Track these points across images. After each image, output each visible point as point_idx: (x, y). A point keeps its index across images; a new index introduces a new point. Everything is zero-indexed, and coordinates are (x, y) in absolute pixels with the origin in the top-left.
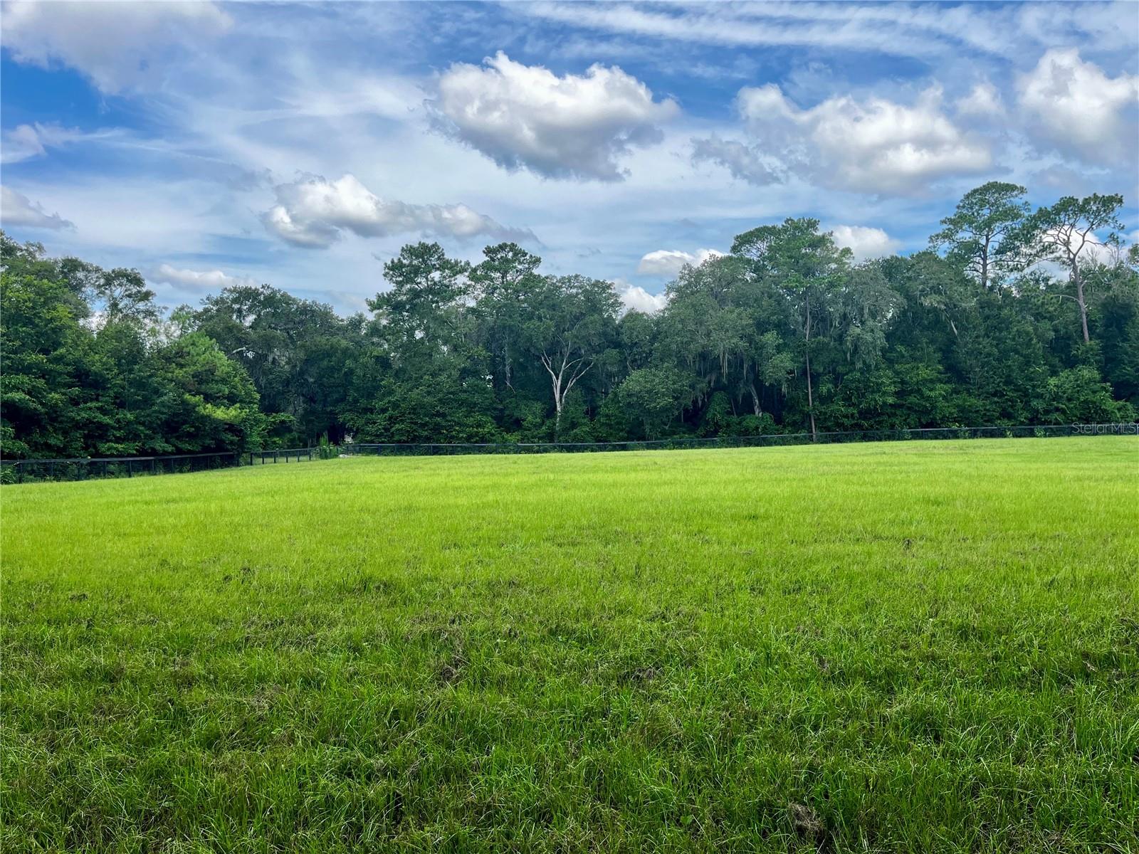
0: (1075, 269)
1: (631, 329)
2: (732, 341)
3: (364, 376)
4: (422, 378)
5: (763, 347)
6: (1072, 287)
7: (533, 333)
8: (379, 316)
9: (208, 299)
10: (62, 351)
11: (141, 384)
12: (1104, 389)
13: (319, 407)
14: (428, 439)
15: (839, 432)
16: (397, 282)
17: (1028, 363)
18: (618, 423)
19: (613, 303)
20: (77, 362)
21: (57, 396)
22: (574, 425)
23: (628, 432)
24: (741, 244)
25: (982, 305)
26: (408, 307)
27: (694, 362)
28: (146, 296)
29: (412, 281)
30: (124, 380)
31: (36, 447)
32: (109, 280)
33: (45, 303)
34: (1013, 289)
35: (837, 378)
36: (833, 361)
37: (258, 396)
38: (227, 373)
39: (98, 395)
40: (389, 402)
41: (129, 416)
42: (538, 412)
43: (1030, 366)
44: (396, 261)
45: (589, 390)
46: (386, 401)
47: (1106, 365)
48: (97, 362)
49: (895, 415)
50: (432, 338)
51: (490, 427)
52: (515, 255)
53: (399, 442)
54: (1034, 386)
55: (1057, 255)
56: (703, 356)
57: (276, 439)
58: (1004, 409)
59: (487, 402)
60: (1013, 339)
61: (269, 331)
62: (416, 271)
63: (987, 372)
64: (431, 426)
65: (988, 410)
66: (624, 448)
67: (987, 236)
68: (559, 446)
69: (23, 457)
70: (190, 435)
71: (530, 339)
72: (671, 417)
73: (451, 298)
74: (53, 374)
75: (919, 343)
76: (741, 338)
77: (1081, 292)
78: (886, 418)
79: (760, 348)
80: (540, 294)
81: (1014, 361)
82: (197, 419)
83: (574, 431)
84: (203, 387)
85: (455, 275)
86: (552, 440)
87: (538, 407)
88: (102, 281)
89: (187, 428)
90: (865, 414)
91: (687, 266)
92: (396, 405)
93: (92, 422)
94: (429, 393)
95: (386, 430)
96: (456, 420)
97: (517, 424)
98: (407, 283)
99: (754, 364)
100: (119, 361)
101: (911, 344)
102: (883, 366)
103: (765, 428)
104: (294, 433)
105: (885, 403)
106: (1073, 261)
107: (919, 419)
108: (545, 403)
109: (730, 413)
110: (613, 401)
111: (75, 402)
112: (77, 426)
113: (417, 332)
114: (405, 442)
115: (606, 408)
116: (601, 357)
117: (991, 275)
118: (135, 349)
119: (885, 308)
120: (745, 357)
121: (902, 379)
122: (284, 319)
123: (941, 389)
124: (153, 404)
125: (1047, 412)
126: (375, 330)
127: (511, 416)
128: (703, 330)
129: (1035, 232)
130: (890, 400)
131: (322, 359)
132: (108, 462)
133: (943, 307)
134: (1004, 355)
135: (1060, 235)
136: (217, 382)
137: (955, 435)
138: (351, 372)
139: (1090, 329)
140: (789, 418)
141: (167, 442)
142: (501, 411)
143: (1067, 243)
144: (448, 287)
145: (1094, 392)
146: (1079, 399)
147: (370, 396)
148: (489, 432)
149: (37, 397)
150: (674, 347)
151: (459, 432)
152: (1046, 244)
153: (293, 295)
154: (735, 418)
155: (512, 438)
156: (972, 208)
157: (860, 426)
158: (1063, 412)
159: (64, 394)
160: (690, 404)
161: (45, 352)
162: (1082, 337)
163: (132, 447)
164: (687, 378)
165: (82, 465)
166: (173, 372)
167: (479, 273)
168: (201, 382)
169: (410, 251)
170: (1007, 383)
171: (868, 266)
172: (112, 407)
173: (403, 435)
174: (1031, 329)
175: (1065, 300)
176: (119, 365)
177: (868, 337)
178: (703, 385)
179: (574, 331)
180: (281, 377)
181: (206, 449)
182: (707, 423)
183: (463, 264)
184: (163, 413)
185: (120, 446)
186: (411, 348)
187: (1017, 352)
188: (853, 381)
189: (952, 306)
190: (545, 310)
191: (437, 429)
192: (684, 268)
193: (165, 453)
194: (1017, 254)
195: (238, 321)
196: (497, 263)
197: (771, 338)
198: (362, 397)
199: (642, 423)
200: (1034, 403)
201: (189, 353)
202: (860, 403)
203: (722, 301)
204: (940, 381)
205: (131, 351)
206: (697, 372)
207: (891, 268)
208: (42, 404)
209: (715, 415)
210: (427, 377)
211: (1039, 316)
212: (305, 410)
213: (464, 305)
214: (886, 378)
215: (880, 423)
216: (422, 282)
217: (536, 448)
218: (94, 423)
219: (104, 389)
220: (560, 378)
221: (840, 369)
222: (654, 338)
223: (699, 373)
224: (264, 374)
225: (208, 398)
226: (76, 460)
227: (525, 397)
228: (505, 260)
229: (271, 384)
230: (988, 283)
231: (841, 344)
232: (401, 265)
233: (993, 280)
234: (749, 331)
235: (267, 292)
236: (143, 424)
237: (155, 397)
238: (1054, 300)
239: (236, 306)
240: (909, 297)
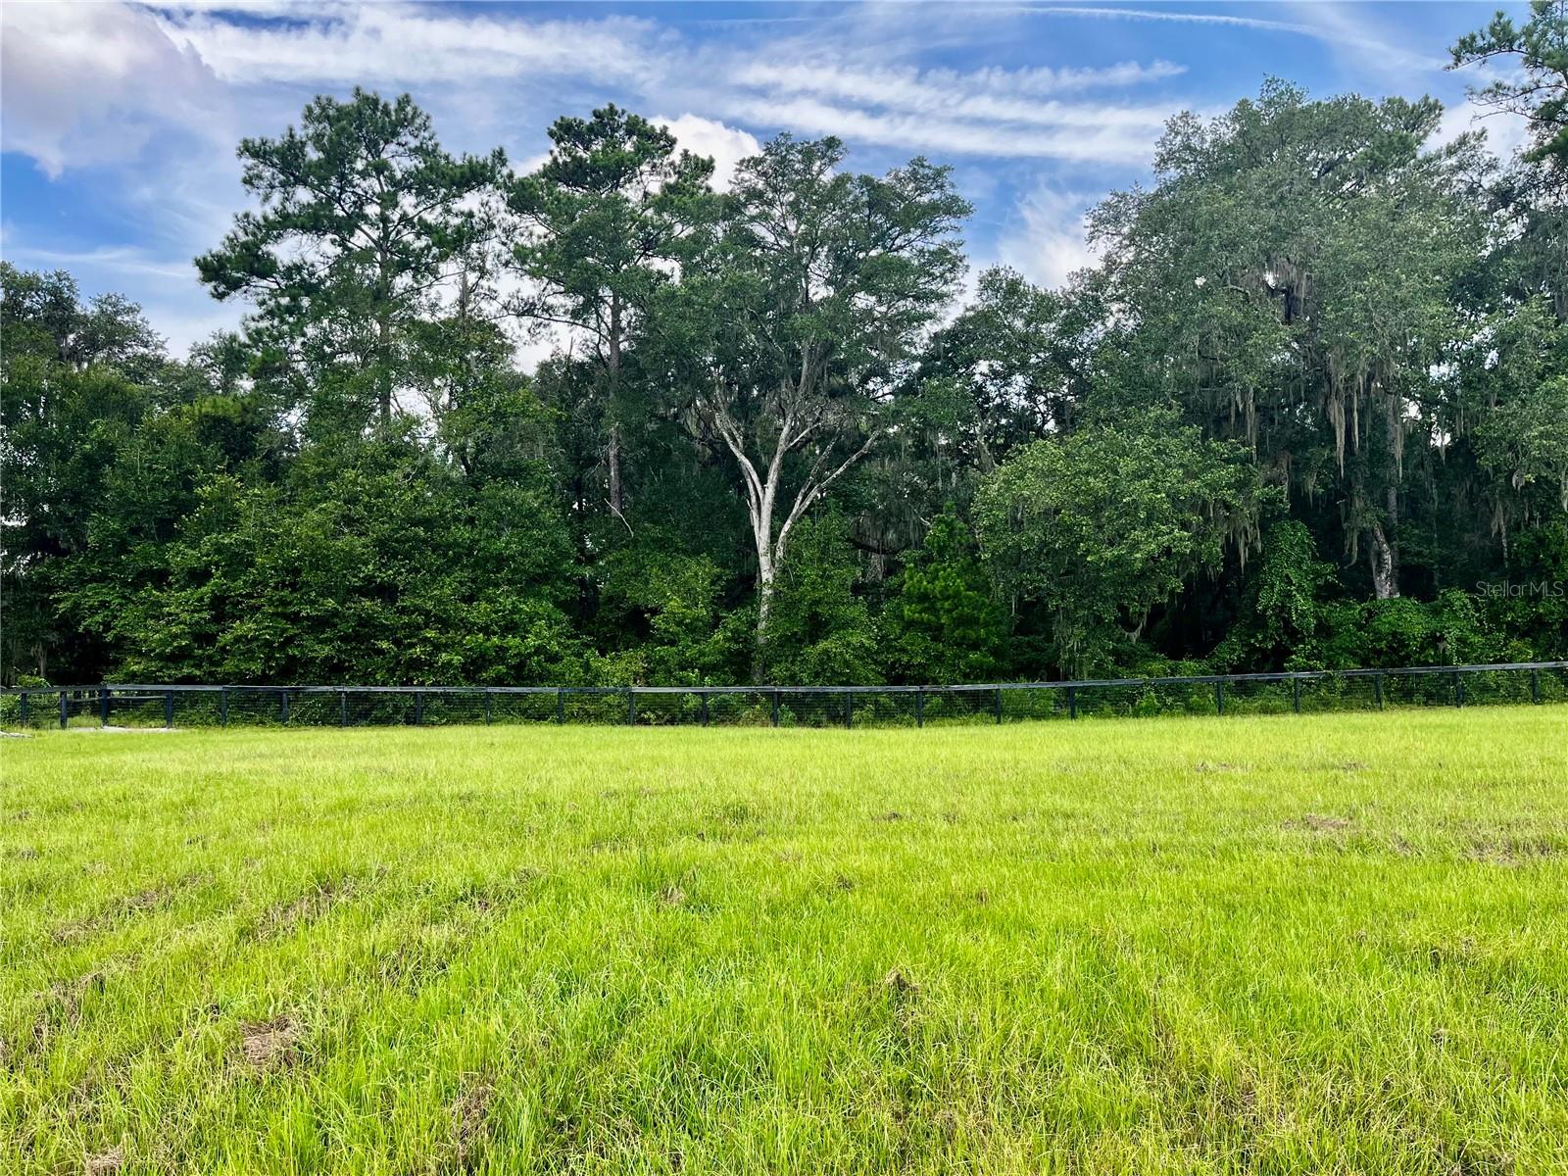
3: (146, 467)
14: (334, 670)
18: (962, 622)
22: (817, 628)
40: (219, 549)
42: (701, 585)
46: (208, 545)
51: (545, 634)
53: (240, 677)
59: (539, 554)
64: (345, 628)
68: (769, 695)
83: (822, 645)
86: (742, 677)
87: (701, 572)
92: (237, 561)
94: (348, 522)
95: (201, 639)
96: (429, 605)
97: (635, 624)
108: (723, 565)
127: (616, 600)
138: (107, 454)
142: (589, 585)
147: (161, 529)
148: (539, 650)
151: (438, 647)
155: (617, 668)
173: (253, 656)
182: (1259, 622)
191: (363, 636)
198: (137, 536)
217: (693, 703)
220: (773, 476)
227: (661, 544)
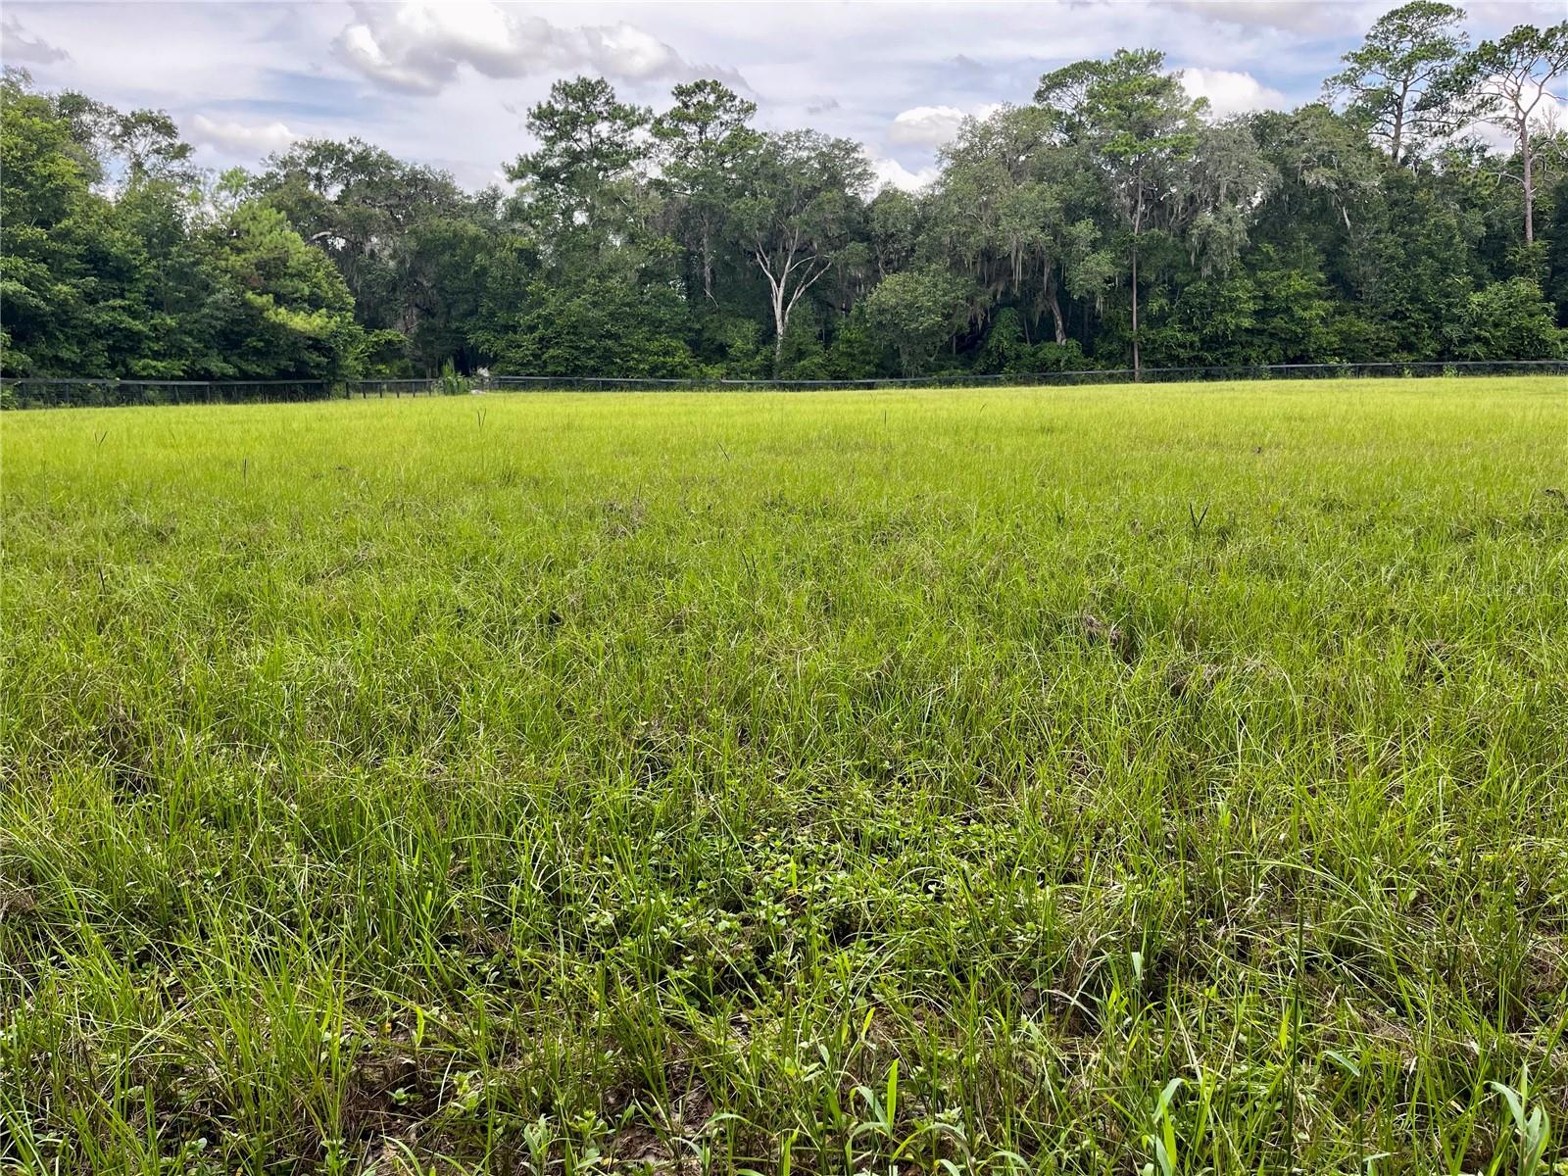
0: (1523, 136)
1: (885, 213)
2: (1030, 233)
3: (502, 277)
4: (585, 282)
5: (1072, 243)
6: (1517, 162)
7: (745, 217)
8: (522, 191)
9: (271, 157)
10: (66, 223)
11: (182, 275)
12: (1545, 310)
13: (439, 322)
14: (595, 371)
15: (1172, 367)
16: (547, 139)
17: (1444, 272)
18: (863, 353)
19: (860, 174)
20: (89, 240)
21: (65, 289)
22: (801, 354)
23: (877, 366)
24: (1049, 88)
25: (1389, 185)
26: (563, 176)
27: (974, 263)
28: (182, 151)
29: (569, 138)
30: (157, 267)
31: (42, 361)
32: (128, 127)
33: (39, 153)
34: (1435, 163)
35: (1174, 291)
36: (1170, 266)
37: (352, 300)
38: (307, 264)
39: (123, 290)
40: (539, 317)
41: (169, 321)
42: (751, 334)
43: (1448, 276)
44: (544, 106)
45: (825, 305)
46: (534, 314)
47: (1552, 277)
48: (117, 241)
49: (1251, 344)
50: (599, 222)
51: (682, 356)
52: (719, 98)
53: (554, 374)
54: (1449, 305)
55: (1500, 113)
56: (988, 254)
57: (381, 367)
58: (1404, 338)
59: (678, 320)
60: (1428, 236)
61: (362, 208)
62: (574, 121)
63: (1387, 284)
64: (599, 353)
65: (1383, 339)
66: (870, 387)
67: (1405, 82)
68: (780, 383)
69: (25, 374)
70: (257, 351)
71: (739, 225)
72: (939, 344)
73: (625, 164)
74: (58, 257)
75: (1294, 239)
76: (1043, 228)
77: (1528, 170)
78: (1238, 348)
79: (1068, 243)
80: (754, 158)
81: (1426, 267)
82: (266, 329)
83: (802, 363)
84: (272, 283)
85: (630, 128)
86: (769, 376)
87: (750, 327)
88: (118, 129)
89: (252, 341)
90: (1210, 343)
91: (970, 120)
92: (548, 321)
93: (116, 329)
94: (595, 304)
95: (536, 357)
96: (635, 344)
97: (721, 352)
98: (561, 139)
99: (1059, 269)
100: (150, 241)
101: (1282, 241)
102: (1240, 274)
103: (1069, 361)
104: (407, 360)
105: (1238, 326)
106: (1522, 122)
107: (1285, 351)
108: (761, 323)
109: (1021, 340)
110: (857, 319)
111: (91, 298)
112: (98, 333)
113: (576, 214)
114: (562, 375)
115: (847, 330)
116: (841, 254)
117: (1405, 140)
118: (169, 223)
119: (1251, 188)
120: (1046, 258)
121: (1266, 293)
122: (384, 192)
123: (1319, 308)
124: (203, 305)
125: (1463, 342)
126: (516, 211)
127: (711, 341)
128: (987, 215)
129: (1472, 78)
130: (1247, 323)
131: (442, 253)
132: (145, 387)
133: (1334, 186)
134: (1413, 258)
135: (1508, 83)
136: (292, 276)
137: (1332, 373)
138: (484, 271)
139: (1534, 225)
140: (1103, 348)
141: (225, 360)
142: (699, 332)
143: (1516, 97)
144: (620, 146)
145: (1531, 315)
146: (1509, 324)
147: (512, 307)
148: (681, 363)
149: (39, 290)
150: (946, 240)
151: (639, 362)
152: (1487, 97)
153: (396, 156)
154: (1028, 347)
155: (715, 371)
156: (1387, 39)
157: (1201, 360)
158: (1486, 342)
159: (75, 286)
160: (966, 324)
161: (45, 224)
162: (1523, 236)
163: (177, 367)
164: (964, 286)
165: (108, 390)
166: (227, 260)
167: (665, 125)
168: (268, 277)
169: (565, 90)
170: (1411, 300)
171: (1231, 124)
172: (144, 307)
173: (559, 364)
174: (1454, 222)
175: (1506, 180)
176: (148, 245)
177: (1223, 230)
178: (985, 298)
179: (804, 216)
180: (384, 278)
181: (283, 374)
182: (989, 353)
183: (642, 111)
184: (217, 319)
185: (160, 365)
186: (568, 240)
187: (1430, 254)
188: (1195, 295)
189: (1346, 184)
190: (761, 182)
191: (607, 356)
192: (965, 122)
193: (224, 376)
194: (1445, 111)
195: (317, 193)
196: (692, 111)
197: (1084, 229)
198: (500, 309)
199: (896, 353)
200: (1447, 329)
201: (248, 232)
202: (1204, 327)
203: (1018, 174)
204: (1319, 296)
205: (165, 226)
206: (978, 279)
207: (1264, 127)
208: (45, 299)
209: (1000, 342)
210: (591, 281)
211: (1467, 204)
212: (420, 326)
213: (643, 175)
214: (1243, 291)
215: (1230, 355)
216: (583, 140)
217: (748, 386)
218: (121, 330)
219: (131, 280)
220: (783, 284)
221: (1180, 277)
222: (918, 227)
223: (980, 280)
224: (360, 270)
225: (280, 299)
226: (100, 382)
227: (733, 314)
228: (704, 107)
229: (370, 287)
230: (1402, 153)
231: (1183, 240)
232: (553, 112)
233: (1409, 149)
234: (1054, 218)
235: (357, 150)
236: (190, 333)
237: (204, 294)
238: (1490, 180)
239: (313, 171)
240: (1287, 171)
